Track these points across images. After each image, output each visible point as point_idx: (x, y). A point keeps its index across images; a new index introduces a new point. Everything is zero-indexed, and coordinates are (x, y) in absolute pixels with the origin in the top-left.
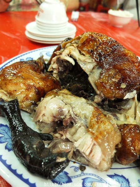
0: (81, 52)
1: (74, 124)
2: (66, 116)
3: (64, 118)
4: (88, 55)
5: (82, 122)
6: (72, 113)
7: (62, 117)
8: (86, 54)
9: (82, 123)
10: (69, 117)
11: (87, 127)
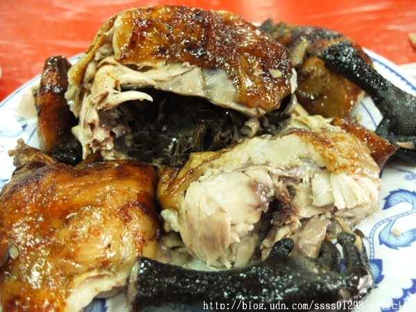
0: (138, 65)
1: (295, 186)
2: (275, 186)
3: (275, 192)
4: (160, 64)
5: (308, 168)
6: (279, 172)
7: (272, 193)
8: (156, 63)
9: (310, 171)
10: (281, 182)
11: (324, 168)
